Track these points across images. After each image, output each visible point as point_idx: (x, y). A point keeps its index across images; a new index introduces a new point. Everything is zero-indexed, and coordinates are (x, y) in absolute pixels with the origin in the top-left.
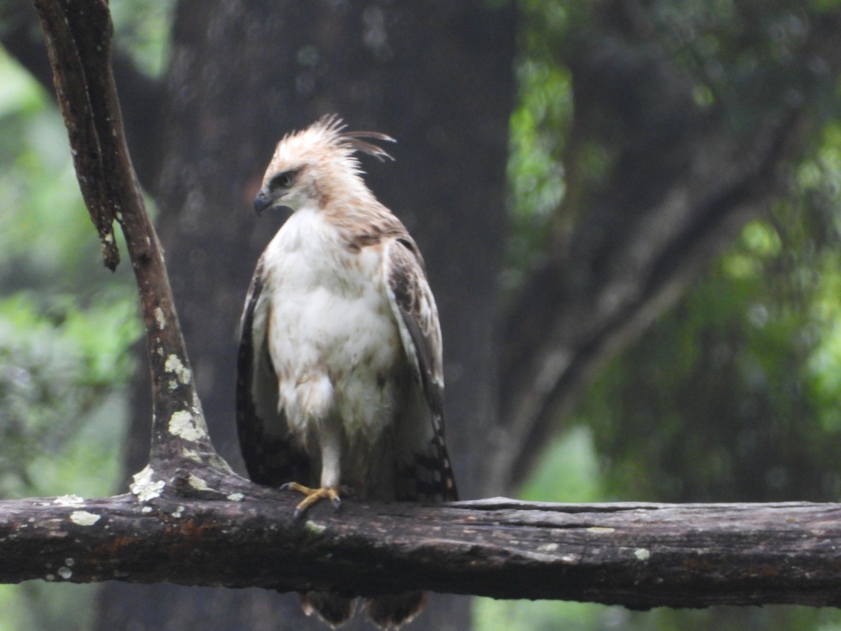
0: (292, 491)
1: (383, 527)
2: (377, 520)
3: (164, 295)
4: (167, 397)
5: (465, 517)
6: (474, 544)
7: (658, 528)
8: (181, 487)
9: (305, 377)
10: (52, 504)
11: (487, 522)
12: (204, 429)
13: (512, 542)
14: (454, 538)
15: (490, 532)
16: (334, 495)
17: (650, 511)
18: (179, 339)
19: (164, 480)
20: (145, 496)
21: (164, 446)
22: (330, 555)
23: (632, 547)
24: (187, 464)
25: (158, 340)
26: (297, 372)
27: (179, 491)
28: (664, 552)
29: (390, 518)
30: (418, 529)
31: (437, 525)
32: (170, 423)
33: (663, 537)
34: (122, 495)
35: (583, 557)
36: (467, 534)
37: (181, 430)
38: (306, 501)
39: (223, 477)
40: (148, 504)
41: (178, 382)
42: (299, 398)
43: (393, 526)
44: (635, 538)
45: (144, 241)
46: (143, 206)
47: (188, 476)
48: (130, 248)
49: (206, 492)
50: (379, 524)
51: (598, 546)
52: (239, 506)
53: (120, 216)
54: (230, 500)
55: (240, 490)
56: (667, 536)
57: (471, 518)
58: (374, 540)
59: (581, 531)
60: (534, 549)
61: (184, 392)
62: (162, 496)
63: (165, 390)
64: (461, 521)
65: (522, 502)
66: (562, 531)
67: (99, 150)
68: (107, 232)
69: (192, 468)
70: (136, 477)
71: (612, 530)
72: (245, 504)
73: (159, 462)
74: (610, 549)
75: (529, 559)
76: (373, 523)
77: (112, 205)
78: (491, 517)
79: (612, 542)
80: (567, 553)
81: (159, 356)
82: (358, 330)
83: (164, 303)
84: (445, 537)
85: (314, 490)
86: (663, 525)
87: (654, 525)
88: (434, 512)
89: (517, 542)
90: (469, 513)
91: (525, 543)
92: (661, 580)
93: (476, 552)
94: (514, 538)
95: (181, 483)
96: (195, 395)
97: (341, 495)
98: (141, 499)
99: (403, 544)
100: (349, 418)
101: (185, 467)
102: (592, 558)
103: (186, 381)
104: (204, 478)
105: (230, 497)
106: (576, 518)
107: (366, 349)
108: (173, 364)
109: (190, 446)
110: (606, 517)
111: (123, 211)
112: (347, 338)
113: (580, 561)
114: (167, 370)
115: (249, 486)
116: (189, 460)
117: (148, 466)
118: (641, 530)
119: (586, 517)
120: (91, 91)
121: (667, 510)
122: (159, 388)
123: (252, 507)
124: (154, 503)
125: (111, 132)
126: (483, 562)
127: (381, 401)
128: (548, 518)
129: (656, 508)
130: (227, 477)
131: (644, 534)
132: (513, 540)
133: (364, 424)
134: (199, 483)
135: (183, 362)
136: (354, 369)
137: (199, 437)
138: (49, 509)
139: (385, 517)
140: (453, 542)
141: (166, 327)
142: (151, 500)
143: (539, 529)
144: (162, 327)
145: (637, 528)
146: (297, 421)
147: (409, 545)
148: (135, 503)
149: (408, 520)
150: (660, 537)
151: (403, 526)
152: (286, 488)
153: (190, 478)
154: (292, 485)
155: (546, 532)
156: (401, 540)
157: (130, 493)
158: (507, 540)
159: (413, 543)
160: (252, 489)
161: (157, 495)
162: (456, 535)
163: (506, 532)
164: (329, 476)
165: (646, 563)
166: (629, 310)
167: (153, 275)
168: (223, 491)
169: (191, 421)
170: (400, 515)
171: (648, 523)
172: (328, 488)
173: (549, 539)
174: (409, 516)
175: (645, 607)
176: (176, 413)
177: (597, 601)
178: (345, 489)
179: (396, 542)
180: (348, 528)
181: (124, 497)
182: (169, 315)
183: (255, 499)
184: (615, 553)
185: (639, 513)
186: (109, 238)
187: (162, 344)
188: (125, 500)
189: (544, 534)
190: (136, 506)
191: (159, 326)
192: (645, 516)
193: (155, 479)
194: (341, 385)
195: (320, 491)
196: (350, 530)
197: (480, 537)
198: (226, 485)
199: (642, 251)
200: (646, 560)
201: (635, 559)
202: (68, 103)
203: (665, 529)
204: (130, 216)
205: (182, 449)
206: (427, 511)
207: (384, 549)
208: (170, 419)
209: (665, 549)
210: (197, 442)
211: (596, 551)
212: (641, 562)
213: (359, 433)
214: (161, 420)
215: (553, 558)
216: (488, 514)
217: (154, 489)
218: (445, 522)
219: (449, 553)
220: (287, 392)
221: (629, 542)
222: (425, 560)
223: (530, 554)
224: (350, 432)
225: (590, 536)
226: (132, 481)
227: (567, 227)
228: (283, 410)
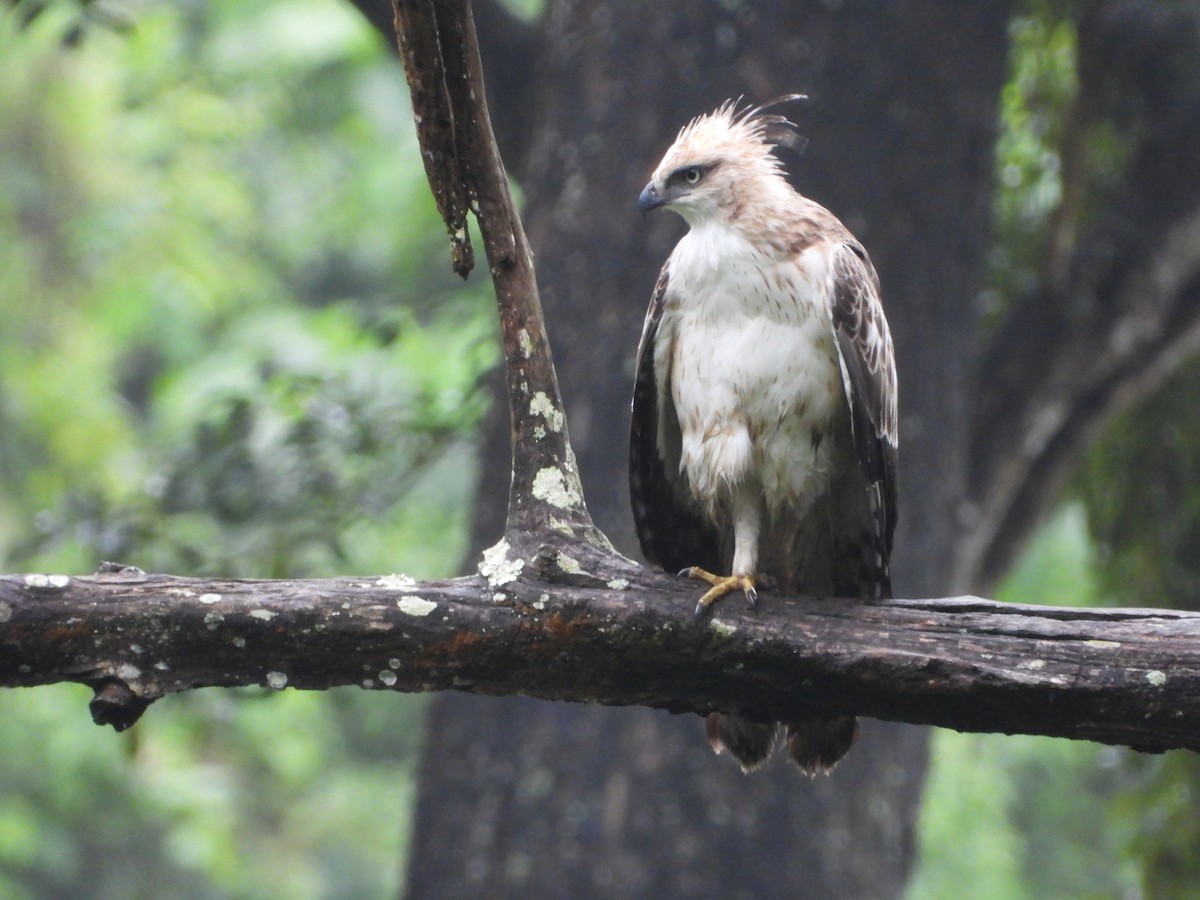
0: (692, 578)
1: (812, 632)
2: (803, 621)
3: (531, 313)
4: (530, 448)
5: (922, 621)
6: (933, 657)
7: (1178, 644)
8: (546, 569)
9: (717, 428)
10: (374, 585)
11: (951, 629)
12: (579, 492)
13: (983, 656)
14: (907, 648)
15: (956, 642)
16: (748, 585)
17: (1169, 621)
18: (551, 371)
19: (523, 559)
20: (497, 580)
21: (525, 514)
22: (741, 665)
23: (1142, 667)
24: (555, 538)
25: (522, 371)
26: (706, 423)
27: (543, 573)
28: (1185, 676)
29: (823, 619)
30: (859, 635)
31: (884, 630)
32: (534, 483)
33: (1184, 656)
34: (467, 577)
35: (1077, 679)
36: (922, 644)
37: (548, 492)
38: (710, 592)
39: (602, 557)
40: (501, 589)
41: (547, 429)
42: (707, 455)
43: (827, 630)
44: (1147, 656)
45: (507, 240)
46: (507, 193)
47: (556, 555)
48: (488, 247)
49: (579, 576)
50: (808, 627)
51: (1097, 665)
52: (622, 596)
53: (476, 205)
54: (611, 588)
55: (624, 576)
56: (1190, 655)
57: (930, 622)
58: (800, 648)
59: (1076, 644)
60: (1012, 666)
61: (553, 442)
62: (519, 579)
63: (529, 438)
64: (917, 626)
65: (999, 604)
66: (1051, 643)
67: (452, 116)
68: (458, 227)
69: (562, 544)
70: (487, 553)
71: (1117, 645)
72: (630, 594)
73: (517, 535)
74: (1114, 670)
75: (1006, 679)
76: (799, 625)
77: (466, 190)
78: (956, 622)
79: (1117, 661)
80: (1056, 674)
81: (523, 393)
82: (789, 369)
83: (530, 323)
84: (895, 647)
85: (722, 578)
86: (1186, 640)
87: (1172, 640)
88: (879, 612)
89: (990, 657)
90: (927, 616)
91: (1000, 658)
92: (1181, 713)
93: (935, 667)
94: (986, 650)
95: (545, 563)
96: (568, 446)
97: (758, 586)
98: (493, 582)
99: (839, 654)
100: (771, 484)
101: (551, 542)
102: (1089, 681)
103: (557, 429)
104: (577, 558)
105: (610, 585)
106: (1069, 627)
107: (799, 395)
108: (540, 404)
109: (560, 514)
110: (1109, 627)
111: (480, 199)
112: (775, 380)
113: (1073, 684)
114: (531, 413)
115: (637, 571)
116: (558, 534)
117: (504, 538)
118: (1156, 646)
119: (1083, 626)
120: (442, 38)
121: (1192, 620)
122: (521, 435)
123: (639, 598)
124: (509, 588)
125: (469, 93)
126: (944, 682)
127: (816, 463)
128: (1033, 625)
129: (1176, 618)
130: (608, 557)
131: (1160, 651)
132: (985, 653)
133: (792, 493)
134: (569, 564)
135: (555, 403)
136: (781, 421)
137: (572, 503)
138: (369, 592)
139: (816, 618)
140: (905, 653)
141: (532, 355)
142: (505, 585)
143: (1021, 640)
144: (527, 355)
145: (1150, 643)
146: (701, 485)
147: (849, 656)
148: (484, 588)
149: (846, 622)
150: (1179, 656)
151: (839, 631)
152: (686, 575)
153: (558, 557)
154: (693, 570)
155: (1028, 645)
156: (838, 648)
157: (477, 575)
158: (978, 654)
159: (851, 653)
160: (640, 575)
161: (513, 578)
162: (910, 644)
163: (976, 642)
164: (743, 560)
165: (1161, 690)
166: (1147, 352)
167: (516, 284)
168: (602, 576)
169: (561, 481)
170: (837, 616)
171: (1165, 637)
172: (741, 577)
173: (1033, 653)
174: (848, 617)
175: (1158, 749)
176: (542, 470)
177: (1094, 738)
178: (763, 578)
179: (830, 651)
180: (767, 630)
181: (470, 580)
182: (537, 340)
183: (644, 588)
184: (1121, 675)
185: (1153, 622)
186: (460, 234)
187: (526, 378)
188: (471, 583)
189: (1025, 647)
190: (485, 592)
191: (523, 353)
192: (1161, 626)
193: (511, 557)
194: (763, 441)
195: (731, 581)
196: (770, 634)
197: (941, 648)
198: (606, 567)
199: (1167, 274)
200: (1161, 685)
201: (1147, 684)
202: (411, 53)
203: (1188, 646)
204: (490, 206)
205: (549, 518)
206: (872, 611)
207: (813, 660)
208: (534, 477)
209: (1186, 672)
210: (570, 509)
211: (1095, 672)
212: (1155, 689)
213: (784, 505)
214: (522, 479)
215: (1037, 679)
216: (952, 618)
217: (511, 570)
218: (896, 627)
219: (899, 669)
220: (692, 447)
221: (1140, 662)
222: (866, 676)
223: (1006, 673)
224: (773, 503)
225: (1086, 652)
226: (482, 558)
227: (1067, 240)
228: (685, 471)
